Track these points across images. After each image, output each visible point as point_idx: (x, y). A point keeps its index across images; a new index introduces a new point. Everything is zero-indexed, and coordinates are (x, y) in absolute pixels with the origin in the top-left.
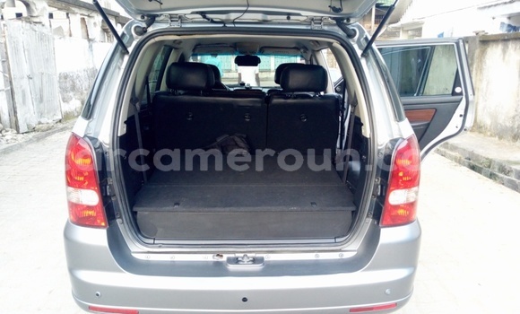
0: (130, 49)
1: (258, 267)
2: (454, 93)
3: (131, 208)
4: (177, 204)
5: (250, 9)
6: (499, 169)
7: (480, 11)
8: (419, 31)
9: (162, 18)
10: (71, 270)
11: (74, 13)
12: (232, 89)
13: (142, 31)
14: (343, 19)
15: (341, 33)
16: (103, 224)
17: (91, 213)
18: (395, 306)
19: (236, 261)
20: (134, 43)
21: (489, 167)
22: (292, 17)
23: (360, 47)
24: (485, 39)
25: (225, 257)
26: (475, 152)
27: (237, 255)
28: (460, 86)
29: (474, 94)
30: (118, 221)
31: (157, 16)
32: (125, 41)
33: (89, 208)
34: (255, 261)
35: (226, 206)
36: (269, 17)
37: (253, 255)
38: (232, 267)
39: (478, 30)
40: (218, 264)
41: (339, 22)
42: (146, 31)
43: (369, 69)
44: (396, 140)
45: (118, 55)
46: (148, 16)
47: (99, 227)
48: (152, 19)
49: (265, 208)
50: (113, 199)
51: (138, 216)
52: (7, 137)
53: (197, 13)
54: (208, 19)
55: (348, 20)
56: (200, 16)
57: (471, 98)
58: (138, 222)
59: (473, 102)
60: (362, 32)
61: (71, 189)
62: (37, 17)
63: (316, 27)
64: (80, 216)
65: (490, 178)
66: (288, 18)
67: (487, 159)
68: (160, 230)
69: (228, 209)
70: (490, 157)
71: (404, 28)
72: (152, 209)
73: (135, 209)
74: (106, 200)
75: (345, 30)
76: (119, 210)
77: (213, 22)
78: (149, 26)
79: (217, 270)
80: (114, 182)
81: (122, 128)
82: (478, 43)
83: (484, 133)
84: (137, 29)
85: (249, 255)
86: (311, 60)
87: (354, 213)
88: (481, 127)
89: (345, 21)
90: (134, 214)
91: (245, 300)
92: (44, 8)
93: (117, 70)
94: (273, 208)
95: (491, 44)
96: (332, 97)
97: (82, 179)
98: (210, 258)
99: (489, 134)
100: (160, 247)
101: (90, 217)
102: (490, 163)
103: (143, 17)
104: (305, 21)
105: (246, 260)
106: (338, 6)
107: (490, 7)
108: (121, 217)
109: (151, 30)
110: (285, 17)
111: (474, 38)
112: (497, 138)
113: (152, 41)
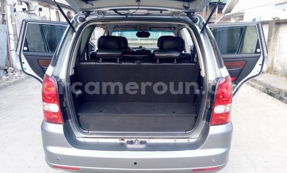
0: (77, 30)
1: (143, 146)
2: (256, 52)
3: (76, 114)
4: (101, 112)
5: (140, 7)
6: (285, 95)
7: (276, 6)
8: (242, 17)
9: (93, 13)
10: (45, 146)
11: (52, 8)
12: (135, 50)
13: (83, 20)
14: (190, 13)
15: (190, 20)
16: (61, 122)
17: (55, 116)
18: (217, 169)
19: (132, 143)
20: (79, 26)
21: (279, 93)
22: (163, 12)
23: (200, 28)
24: (278, 22)
25: (126, 140)
26: (272, 85)
27: (132, 139)
28: (260, 49)
29: (267, 53)
30: (69, 120)
31: (91, 11)
32: (74, 25)
33: (54, 113)
34: (142, 143)
35: (126, 113)
36: (151, 12)
37: (141, 140)
38: (129, 146)
39: (274, 17)
40: (122, 144)
41: (189, 14)
42: (85, 20)
43: (205, 40)
44: (218, 78)
45: (70, 32)
46: (86, 12)
47: (59, 123)
48: (88, 13)
49: (148, 114)
50: (67, 109)
51: (80, 118)
52: (16, 75)
53: (112, 10)
54: (118, 13)
55: (194, 13)
56: (113, 11)
57: (266, 55)
58: (80, 121)
59: (267, 57)
60: (201, 19)
61: (45, 103)
62: (32, 10)
63: (176, 17)
64: (50, 118)
65: (280, 100)
66: (161, 12)
67: (278, 89)
68: (92, 126)
69: (127, 115)
70: (280, 88)
71: (234, 16)
72: (87, 114)
73: (78, 114)
74: (63, 109)
75: (192, 18)
76: (70, 115)
77: (120, 14)
78: (86, 17)
79: (121, 147)
80: (67, 100)
81: (72, 71)
82: (274, 24)
83: (277, 75)
84: (81, 19)
85: (138, 139)
86: (178, 34)
87: (196, 118)
88: (275, 71)
89: (192, 14)
90: (78, 117)
91: (135, 163)
92: (36, 6)
93: (70, 40)
94: (152, 115)
95: (282, 25)
96: (188, 54)
97: (50, 98)
98: (118, 141)
99: (280, 75)
100: (91, 135)
101: (55, 118)
102: (280, 91)
103: (83, 12)
104: (170, 14)
105: (137, 142)
106: (187, 6)
107: (282, 4)
108: (71, 119)
109: (87, 19)
110: (159, 12)
111: (272, 21)
112: (284, 78)
113: (88, 25)
